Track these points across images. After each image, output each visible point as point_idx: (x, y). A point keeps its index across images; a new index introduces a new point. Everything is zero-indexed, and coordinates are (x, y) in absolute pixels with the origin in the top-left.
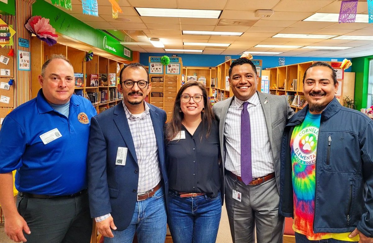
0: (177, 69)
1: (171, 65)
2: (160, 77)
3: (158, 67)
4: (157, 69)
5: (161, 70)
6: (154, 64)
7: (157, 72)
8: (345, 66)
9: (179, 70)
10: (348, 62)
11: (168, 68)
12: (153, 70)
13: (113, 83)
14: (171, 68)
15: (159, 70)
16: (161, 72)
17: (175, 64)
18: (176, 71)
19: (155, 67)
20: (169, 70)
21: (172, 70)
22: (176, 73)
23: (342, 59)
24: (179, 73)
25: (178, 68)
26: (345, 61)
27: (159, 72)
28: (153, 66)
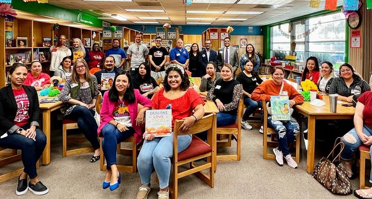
0: (121, 35)
1: (117, 32)
2: (110, 40)
3: (109, 33)
4: (108, 34)
5: (111, 35)
6: (106, 31)
7: (108, 37)
8: (229, 31)
9: (122, 35)
10: (230, 29)
11: (115, 34)
12: (105, 35)
13: (88, 45)
14: (117, 34)
15: (109, 35)
16: (111, 37)
17: (120, 31)
18: (120, 36)
19: (107, 33)
20: (116, 35)
21: (118, 35)
22: (120, 37)
23: (227, 27)
24: (122, 37)
25: (122, 33)
26: (229, 27)
27: (109, 37)
28: (105, 33)
